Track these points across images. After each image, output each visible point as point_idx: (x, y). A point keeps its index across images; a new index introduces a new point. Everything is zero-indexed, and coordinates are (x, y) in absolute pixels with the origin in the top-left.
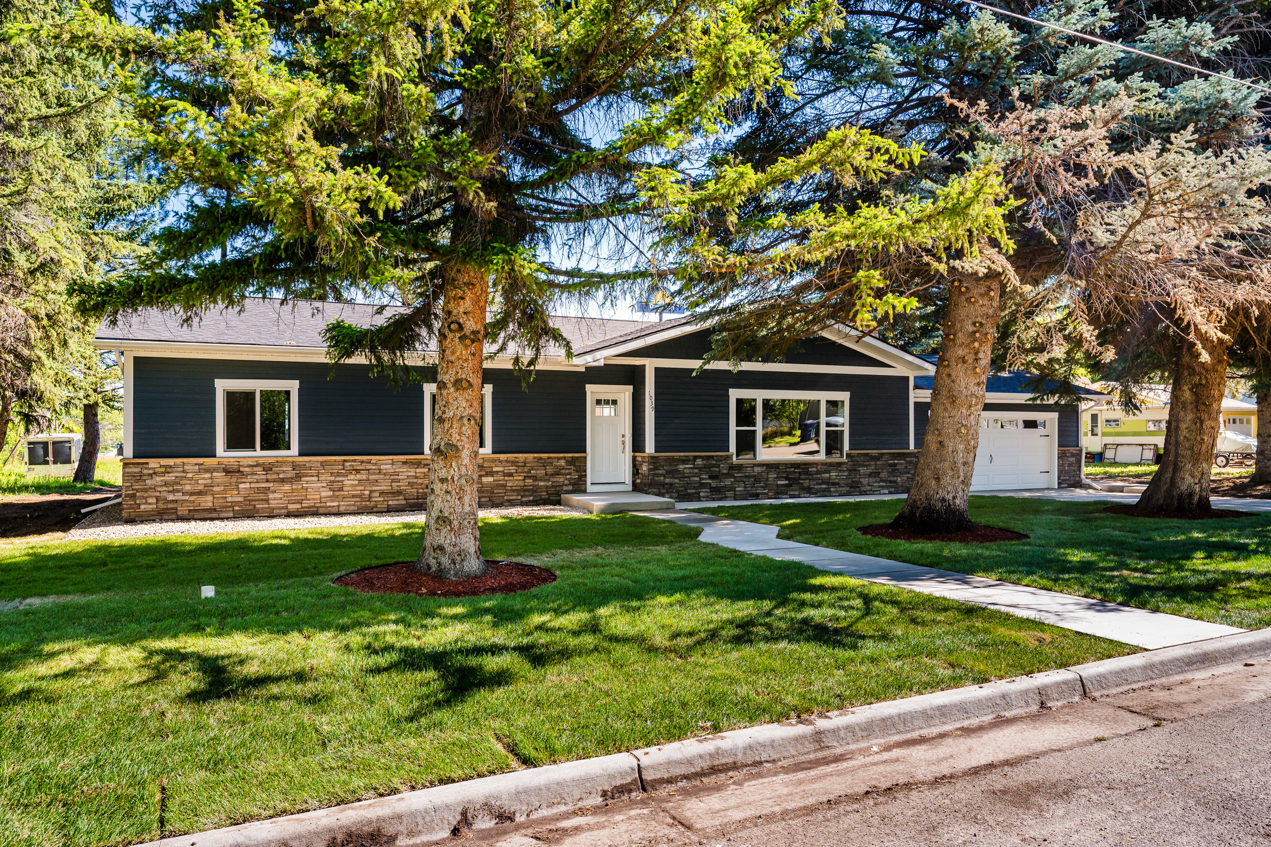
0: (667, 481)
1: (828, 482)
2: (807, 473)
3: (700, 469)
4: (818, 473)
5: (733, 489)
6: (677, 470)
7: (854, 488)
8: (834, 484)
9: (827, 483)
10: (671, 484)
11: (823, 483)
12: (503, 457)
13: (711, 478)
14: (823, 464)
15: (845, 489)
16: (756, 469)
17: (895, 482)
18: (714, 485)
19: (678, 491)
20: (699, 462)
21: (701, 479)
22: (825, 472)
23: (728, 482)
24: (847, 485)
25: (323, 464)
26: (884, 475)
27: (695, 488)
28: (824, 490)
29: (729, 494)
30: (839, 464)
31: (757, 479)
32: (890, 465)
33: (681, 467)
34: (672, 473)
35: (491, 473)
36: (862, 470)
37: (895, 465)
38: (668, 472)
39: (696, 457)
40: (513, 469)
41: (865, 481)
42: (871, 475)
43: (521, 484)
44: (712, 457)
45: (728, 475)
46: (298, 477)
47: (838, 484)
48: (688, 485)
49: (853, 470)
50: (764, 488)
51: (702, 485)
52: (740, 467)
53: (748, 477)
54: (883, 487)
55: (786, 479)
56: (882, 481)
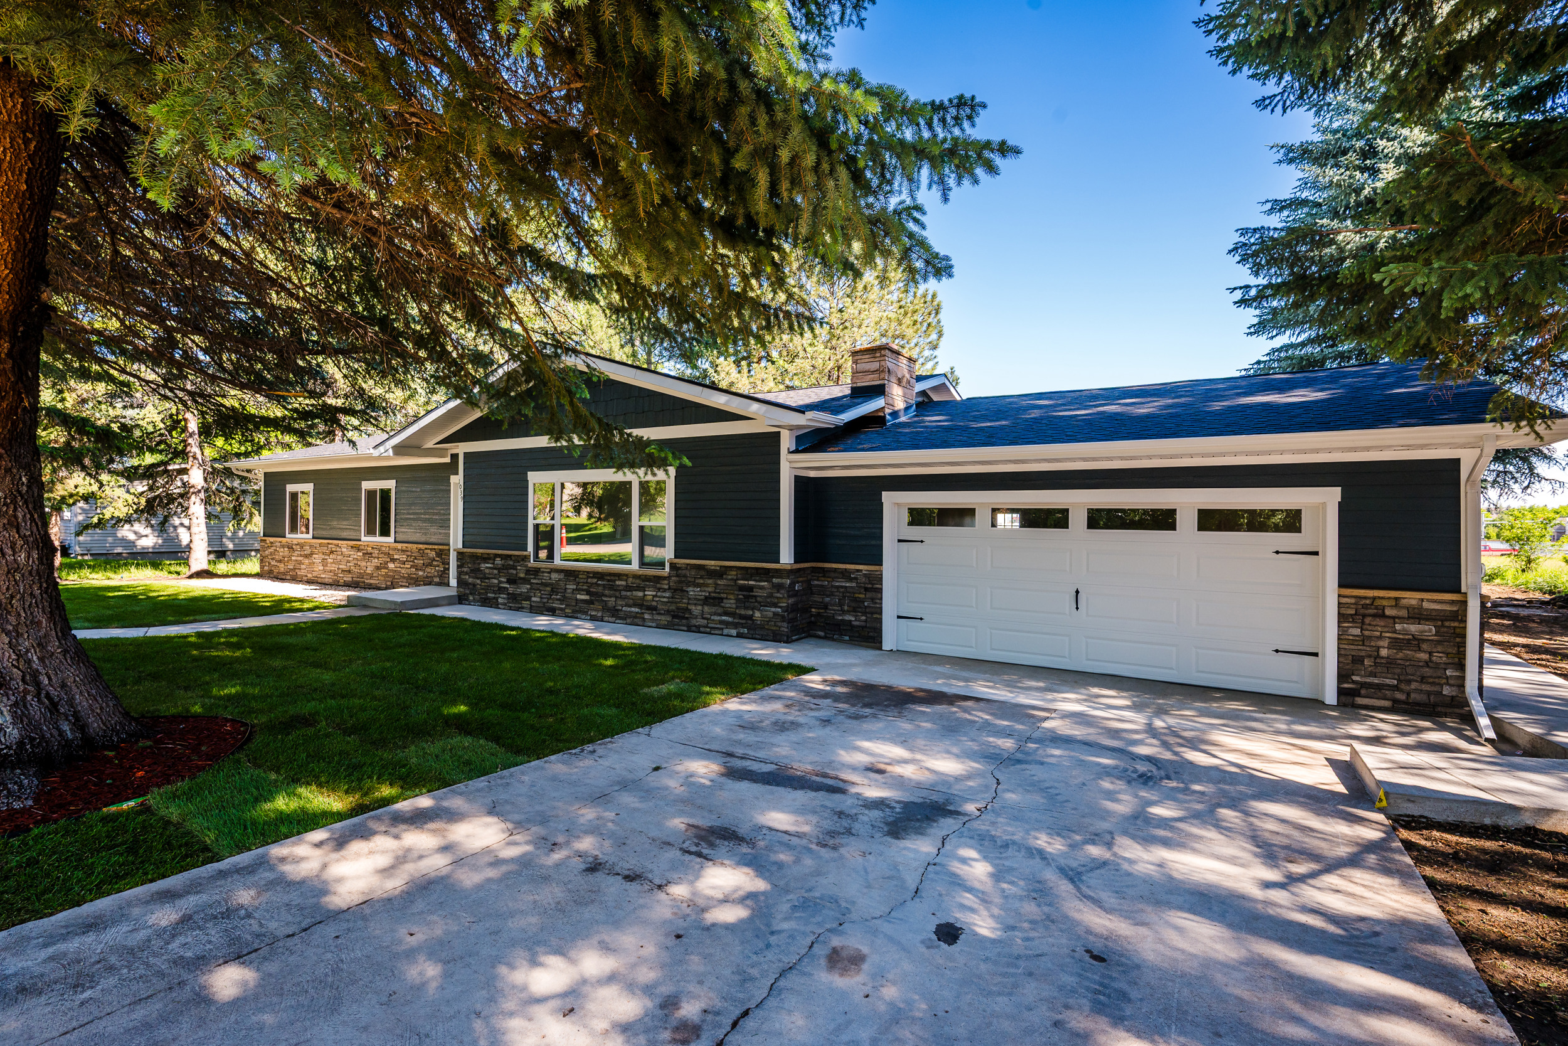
0: (471, 580)
1: (641, 604)
2: (612, 588)
3: (499, 569)
4: (628, 588)
5: (528, 598)
6: (479, 570)
7: (679, 620)
8: (652, 609)
9: (641, 606)
10: (474, 585)
11: (635, 605)
12: (399, 546)
13: (509, 581)
14: (636, 576)
15: (664, 619)
16: (554, 576)
17: (751, 617)
18: (511, 590)
19: (480, 594)
20: (498, 561)
21: (500, 582)
22: (639, 589)
23: (524, 588)
24: (668, 612)
25: (320, 544)
26: (730, 603)
27: (494, 592)
28: (635, 616)
29: (526, 604)
30: (658, 579)
31: (554, 589)
32: (742, 588)
33: (483, 566)
34: (475, 572)
35: (393, 560)
36: (692, 591)
37: (751, 589)
38: (472, 571)
39: (497, 556)
40: (404, 558)
41: (696, 610)
42: (707, 601)
43: (409, 571)
44: (510, 556)
45: (525, 581)
46: (312, 554)
47: (654, 609)
48: (488, 589)
49: (678, 591)
50: (561, 601)
51: (501, 590)
52: (536, 572)
53: (546, 585)
54: (727, 624)
55: (588, 593)
56: (726, 614)
